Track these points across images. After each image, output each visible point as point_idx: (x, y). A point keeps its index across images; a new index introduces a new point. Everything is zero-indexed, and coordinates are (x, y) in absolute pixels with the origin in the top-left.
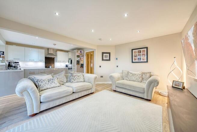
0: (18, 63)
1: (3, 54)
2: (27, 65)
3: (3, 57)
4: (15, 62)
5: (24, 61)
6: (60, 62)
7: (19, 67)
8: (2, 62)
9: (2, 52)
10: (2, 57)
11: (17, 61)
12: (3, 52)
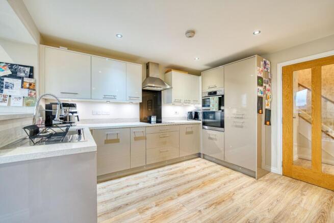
0: (73, 106)
1: (31, 76)
2: (97, 114)
3: (30, 84)
4: (65, 105)
5: (91, 100)
6: (178, 102)
7: (76, 118)
8: (28, 105)
9: (28, 70)
10: (28, 86)
11: (70, 101)
12: (32, 69)
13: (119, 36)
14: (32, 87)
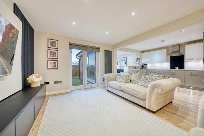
6: (191, 60)
14: (139, 62)
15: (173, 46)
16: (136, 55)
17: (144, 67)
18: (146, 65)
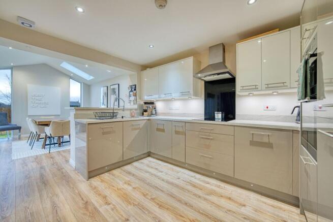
1: (135, 90)
12: (135, 86)
13: (151, 46)
14: (135, 95)
15: (210, 47)
16: (130, 76)
17: (146, 111)
18: (151, 106)
